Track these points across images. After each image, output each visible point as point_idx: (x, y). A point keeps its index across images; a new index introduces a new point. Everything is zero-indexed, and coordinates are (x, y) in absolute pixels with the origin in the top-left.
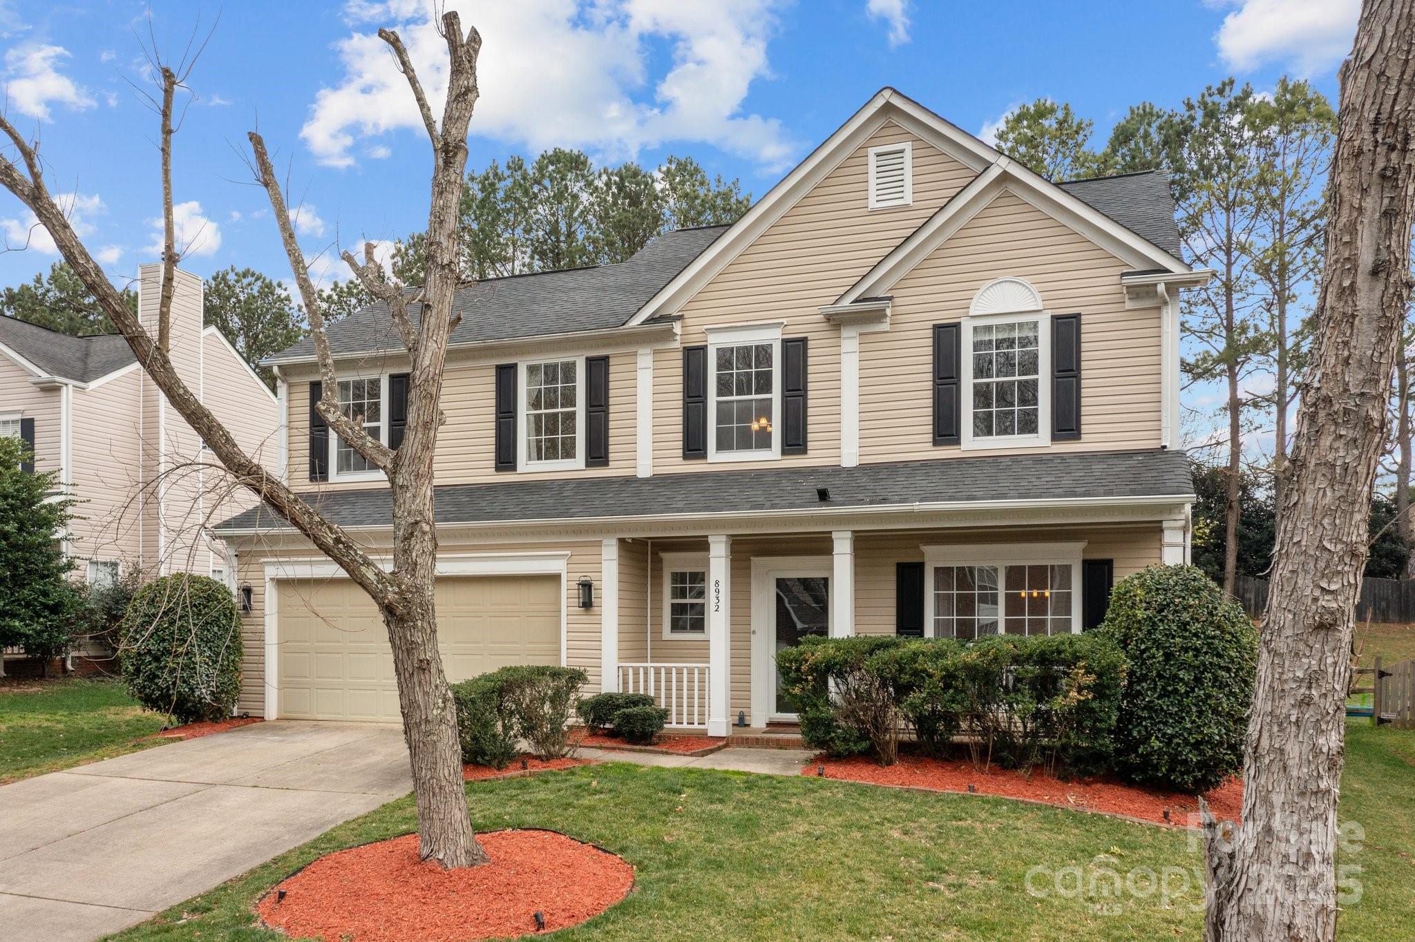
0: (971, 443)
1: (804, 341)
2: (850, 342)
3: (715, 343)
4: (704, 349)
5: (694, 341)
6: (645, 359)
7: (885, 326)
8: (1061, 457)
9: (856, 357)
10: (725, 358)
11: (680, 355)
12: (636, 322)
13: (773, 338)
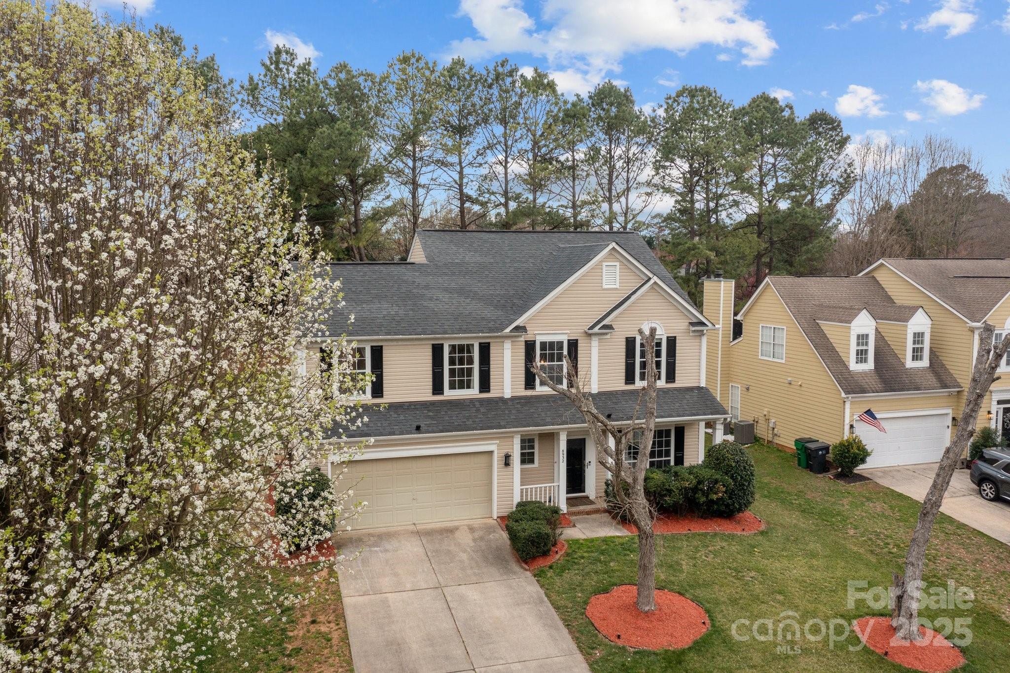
0: (639, 384)
1: (577, 340)
2: (595, 342)
3: (539, 339)
4: (535, 341)
5: (530, 338)
6: (508, 345)
7: (608, 336)
8: (669, 389)
9: (597, 348)
10: (543, 345)
11: (523, 343)
12: (508, 330)
13: (564, 339)
